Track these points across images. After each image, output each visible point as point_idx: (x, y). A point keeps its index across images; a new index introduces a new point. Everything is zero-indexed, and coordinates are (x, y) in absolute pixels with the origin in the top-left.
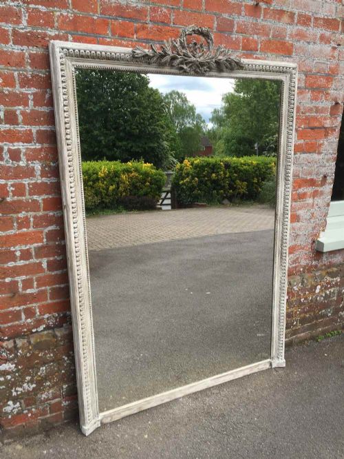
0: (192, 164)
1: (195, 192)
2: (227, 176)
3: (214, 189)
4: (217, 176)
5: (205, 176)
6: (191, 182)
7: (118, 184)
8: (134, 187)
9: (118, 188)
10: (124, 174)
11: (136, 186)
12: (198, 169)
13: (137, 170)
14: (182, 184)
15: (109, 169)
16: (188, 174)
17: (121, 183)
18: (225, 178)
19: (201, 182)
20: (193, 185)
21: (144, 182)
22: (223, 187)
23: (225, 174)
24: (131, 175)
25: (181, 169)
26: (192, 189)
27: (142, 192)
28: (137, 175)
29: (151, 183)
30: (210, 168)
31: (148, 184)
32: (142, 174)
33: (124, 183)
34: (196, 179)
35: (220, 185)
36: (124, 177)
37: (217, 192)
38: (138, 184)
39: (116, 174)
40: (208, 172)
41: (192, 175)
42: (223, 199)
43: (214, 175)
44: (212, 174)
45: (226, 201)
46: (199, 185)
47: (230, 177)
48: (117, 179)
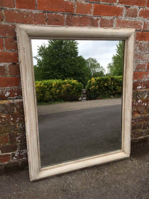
0: (95, 80)
1: (97, 92)
2: (112, 84)
3: (106, 91)
4: (107, 84)
5: (101, 85)
6: (95, 88)
7: (61, 89)
8: (68, 91)
9: (61, 91)
10: (63, 85)
11: (69, 90)
12: (98, 82)
13: (69, 83)
14: (91, 89)
15: (57, 82)
16: (93, 84)
17: (62, 89)
18: (111, 85)
19: (99, 87)
20: (96, 89)
21: (72, 88)
22: (110, 90)
23: (111, 83)
24: (66, 85)
25: (90, 82)
26: (95, 91)
27: (72, 93)
28: (69, 85)
29: (76, 89)
30: (104, 81)
31: (74, 89)
32: (72, 85)
33: (63, 89)
34: (97, 86)
35: (109, 89)
36: (63, 86)
37: (108, 92)
38: (70, 89)
39: (60, 85)
40: (103, 83)
41: (95, 84)
42: (111, 95)
43: (106, 84)
44: (105, 83)
45: (112, 96)
46: (99, 89)
47: (114, 84)
48: (60, 87)
